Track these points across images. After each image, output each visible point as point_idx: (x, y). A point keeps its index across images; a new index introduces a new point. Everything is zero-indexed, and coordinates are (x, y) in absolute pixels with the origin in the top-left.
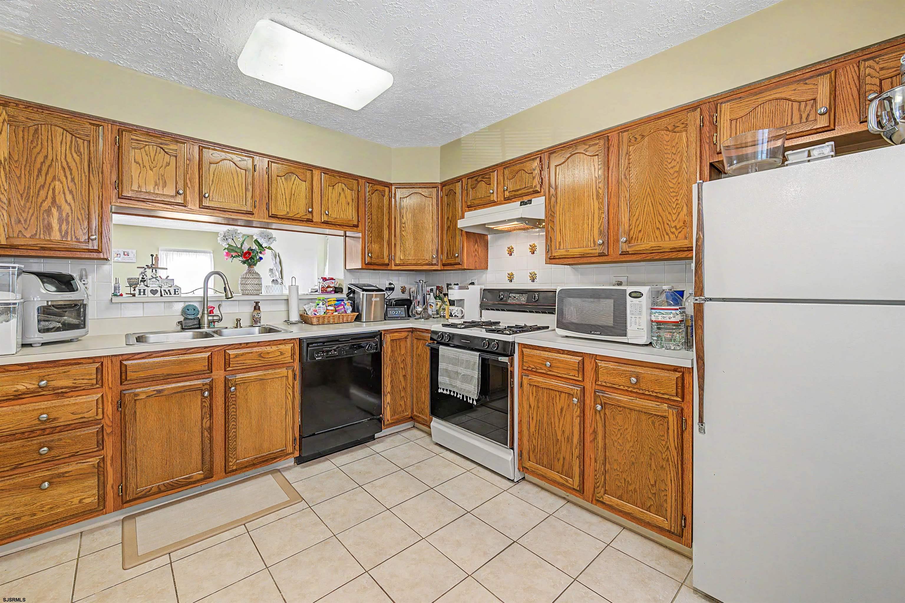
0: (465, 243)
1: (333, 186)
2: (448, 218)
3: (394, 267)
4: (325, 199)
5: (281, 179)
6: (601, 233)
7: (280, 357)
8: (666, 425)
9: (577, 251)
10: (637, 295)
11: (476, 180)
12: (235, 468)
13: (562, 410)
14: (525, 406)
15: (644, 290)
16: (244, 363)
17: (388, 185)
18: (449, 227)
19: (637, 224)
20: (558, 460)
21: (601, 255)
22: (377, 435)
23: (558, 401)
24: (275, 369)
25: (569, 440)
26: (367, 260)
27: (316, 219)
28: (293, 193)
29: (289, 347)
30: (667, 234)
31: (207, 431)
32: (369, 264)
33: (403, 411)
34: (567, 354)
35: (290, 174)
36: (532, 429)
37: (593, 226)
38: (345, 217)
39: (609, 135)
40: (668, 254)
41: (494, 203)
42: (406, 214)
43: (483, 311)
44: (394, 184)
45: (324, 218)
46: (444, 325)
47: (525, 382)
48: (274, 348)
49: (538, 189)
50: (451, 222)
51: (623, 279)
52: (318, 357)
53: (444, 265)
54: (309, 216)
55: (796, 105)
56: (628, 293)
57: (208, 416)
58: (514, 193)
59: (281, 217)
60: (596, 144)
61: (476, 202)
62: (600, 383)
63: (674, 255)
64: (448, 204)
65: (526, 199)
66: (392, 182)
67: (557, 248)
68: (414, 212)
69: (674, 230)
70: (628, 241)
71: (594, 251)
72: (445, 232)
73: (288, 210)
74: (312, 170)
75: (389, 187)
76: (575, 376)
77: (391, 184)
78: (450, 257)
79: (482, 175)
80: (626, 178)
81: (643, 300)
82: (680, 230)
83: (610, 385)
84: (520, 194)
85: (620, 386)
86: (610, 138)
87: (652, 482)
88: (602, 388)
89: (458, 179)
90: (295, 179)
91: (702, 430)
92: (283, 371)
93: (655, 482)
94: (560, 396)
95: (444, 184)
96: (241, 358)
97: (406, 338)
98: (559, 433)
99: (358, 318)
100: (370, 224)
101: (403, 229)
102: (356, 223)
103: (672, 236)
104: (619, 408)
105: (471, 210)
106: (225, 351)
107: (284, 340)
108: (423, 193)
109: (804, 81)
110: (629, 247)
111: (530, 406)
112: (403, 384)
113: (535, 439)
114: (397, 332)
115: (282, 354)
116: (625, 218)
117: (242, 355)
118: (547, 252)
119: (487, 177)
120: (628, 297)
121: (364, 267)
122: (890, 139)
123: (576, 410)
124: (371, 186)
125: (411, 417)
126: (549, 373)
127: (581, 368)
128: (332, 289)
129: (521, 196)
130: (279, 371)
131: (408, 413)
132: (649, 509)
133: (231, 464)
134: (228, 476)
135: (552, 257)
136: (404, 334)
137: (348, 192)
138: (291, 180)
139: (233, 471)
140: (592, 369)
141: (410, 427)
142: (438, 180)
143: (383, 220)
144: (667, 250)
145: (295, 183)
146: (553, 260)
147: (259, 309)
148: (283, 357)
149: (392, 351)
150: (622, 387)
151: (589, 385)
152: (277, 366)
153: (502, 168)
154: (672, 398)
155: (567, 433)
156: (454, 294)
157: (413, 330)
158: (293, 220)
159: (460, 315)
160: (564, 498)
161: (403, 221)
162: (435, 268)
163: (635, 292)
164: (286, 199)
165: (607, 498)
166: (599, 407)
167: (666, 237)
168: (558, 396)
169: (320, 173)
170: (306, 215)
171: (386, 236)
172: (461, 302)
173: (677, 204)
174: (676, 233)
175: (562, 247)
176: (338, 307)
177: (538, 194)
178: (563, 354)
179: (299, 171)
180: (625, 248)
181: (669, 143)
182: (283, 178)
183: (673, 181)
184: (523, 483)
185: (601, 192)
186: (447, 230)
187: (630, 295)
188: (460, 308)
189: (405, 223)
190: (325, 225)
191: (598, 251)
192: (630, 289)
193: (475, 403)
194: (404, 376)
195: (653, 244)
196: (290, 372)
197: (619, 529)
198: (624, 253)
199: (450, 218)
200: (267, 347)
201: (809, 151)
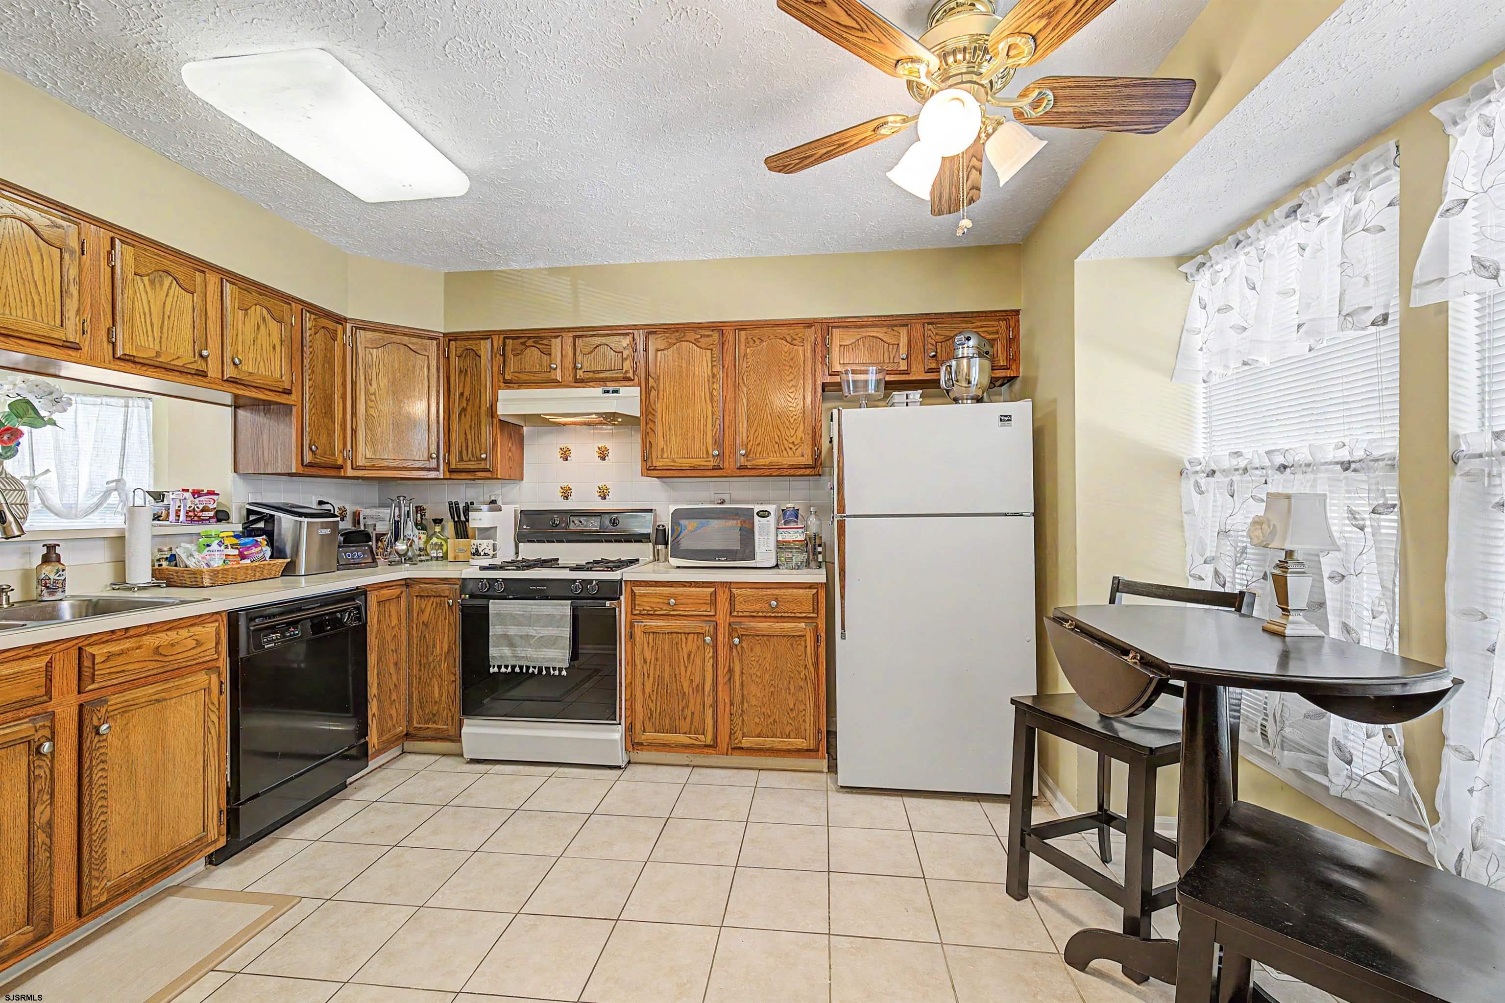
0: (499, 436)
1: (246, 310)
2: (462, 394)
3: (350, 472)
4: (228, 332)
5: (142, 281)
6: (715, 442)
7: (194, 652)
8: (803, 644)
9: (686, 463)
10: (764, 514)
11: (523, 344)
12: (103, 899)
13: (689, 656)
14: (638, 662)
15: (771, 508)
16: (123, 671)
17: (341, 320)
18: (464, 410)
19: (755, 436)
20: (685, 718)
21: (715, 468)
22: (349, 780)
23: (683, 646)
24: (182, 676)
25: (699, 689)
26: (308, 458)
27: (213, 371)
28: (167, 313)
29: (210, 629)
30: (786, 450)
31: (44, 832)
32: (310, 465)
33: (394, 726)
34: (694, 587)
35: (161, 273)
36: (648, 689)
37: (705, 433)
38: (268, 373)
39: (723, 328)
40: (786, 470)
41: (555, 384)
42: (377, 378)
43: (521, 545)
44: (350, 319)
45: (230, 372)
46: (483, 568)
47: (638, 631)
48: (184, 633)
49: (631, 375)
50: (468, 400)
51: (726, 497)
52: (269, 642)
53: (451, 471)
54: (200, 365)
55: (886, 345)
56: (756, 511)
57: (46, 797)
58: (591, 374)
59: (141, 361)
60: (708, 336)
61: (524, 377)
62: (735, 614)
63: (792, 472)
64: (461, 371)
65: (611, 386)
66: (348, 317)
67: (659, 456)
68: (394, 378)
69: (791, 446)
70: (746, 455)
71: (708, 463)
72: (455, 417)
73: (157, 348)
74: (204, 272)
75: (342, 324)
76: (706, 611)
77: (346, 320)
78: (465, 458)
79: (535, 337)
80: (744, 383)
81: (772, 519)
82: (797, 446)
83: (748, 614)
84: (602, 378)
85: (758, 612)
86: (724, 332)
87: (792, 706)
88: (738, 620)
89: (487, 335)
90: (170, 287)
91: (843, 637)
92: (202, 679)
93: (794, 705)
94: (686, 639)
95: (451, 337)
96: (120, 660)
97: (399, 597)
98: (686, 684)
99: (289, 570)
100: (311, 389)
101: (371, 404)
102: (287, 386)
103: (790, 452)
104: (757, 638)
105: (509, 388)
106: (80, 649)
107: (200, 616)
108: (410, 346)
109: (892, 326)
110: (748, 461)
111: (645, 662)
112: (394, 678)
113: (652, 702)
114: (386, 587)
115: (199, 643)
116: (743, 428)
117: (121, 653)
118: (645, 461)
119: (545, 342)
120: (756, 518)
121: (301, 470)
122: (948, 393)
123: (708, 650)
124: (314, 319)
125: (407, 734)
126: (672, 613)
127: (713, 601)
128: (212, 514)
129: (604, 381)
130: (194, 678)
131: (401, 729)
132: (788, 736)
133: (95, 892)
134: (84, 923)
135: (653, 468)
136: (395, 592)
137: (273, 325)
138: (162, 285)
139: (101, 905)
140: (726, 599)
141: (398, 753)
142: (440, 327)
143: (333, 385)
144: (786, 466)
145: (171, 292)
146: (652, 472)
147: (58, 560)
148: (199, 650)
149: (379, 622)
150: (760, 614)
151: (722, 618)
152: (188, 670)
153: (571, 334)
154: (809, 615)
155: (697, 680)
156: (480, 519)
157: (408, 583)
158: (166, 369)
159: (491, 553)
160: (687, 765)
161: (372, 390)
162: (433, 475)
163: (763, 511)
164: (152, 325)
165: (746, 742)
166: (737, 640)
167: (785, 452)
168: (684, 639)
169: (218, 281)
170: (195, 362)
171: (338, 415)
172: (487, 532)
173: (795, 419)
174: (794, 449)
175: (665, 456)
176: (248, 549)
177: (631, 383)
178: (689, 587)
179: (180, 271)
180: (743, 461)
181: (787, 355)
182: (146, 279)
183: (790, 395)
184: (631, 767)
185: (715, 394)
186: (460, 415)
187: (758, 514)
188: (492, 542)
189: (374, 394)
190: (232, 385)
191: (712, 463)
192: (757, 508)
193: (564, 673)
194: (396, 664)
195: (771, 459)
196: (214, 678)
197: (754, 773)
198: (743, 468)
199: (466, 394)
200: (169, 633)
201: (907, 395)
